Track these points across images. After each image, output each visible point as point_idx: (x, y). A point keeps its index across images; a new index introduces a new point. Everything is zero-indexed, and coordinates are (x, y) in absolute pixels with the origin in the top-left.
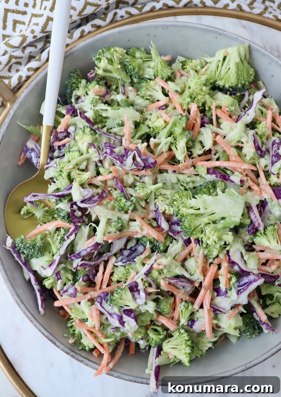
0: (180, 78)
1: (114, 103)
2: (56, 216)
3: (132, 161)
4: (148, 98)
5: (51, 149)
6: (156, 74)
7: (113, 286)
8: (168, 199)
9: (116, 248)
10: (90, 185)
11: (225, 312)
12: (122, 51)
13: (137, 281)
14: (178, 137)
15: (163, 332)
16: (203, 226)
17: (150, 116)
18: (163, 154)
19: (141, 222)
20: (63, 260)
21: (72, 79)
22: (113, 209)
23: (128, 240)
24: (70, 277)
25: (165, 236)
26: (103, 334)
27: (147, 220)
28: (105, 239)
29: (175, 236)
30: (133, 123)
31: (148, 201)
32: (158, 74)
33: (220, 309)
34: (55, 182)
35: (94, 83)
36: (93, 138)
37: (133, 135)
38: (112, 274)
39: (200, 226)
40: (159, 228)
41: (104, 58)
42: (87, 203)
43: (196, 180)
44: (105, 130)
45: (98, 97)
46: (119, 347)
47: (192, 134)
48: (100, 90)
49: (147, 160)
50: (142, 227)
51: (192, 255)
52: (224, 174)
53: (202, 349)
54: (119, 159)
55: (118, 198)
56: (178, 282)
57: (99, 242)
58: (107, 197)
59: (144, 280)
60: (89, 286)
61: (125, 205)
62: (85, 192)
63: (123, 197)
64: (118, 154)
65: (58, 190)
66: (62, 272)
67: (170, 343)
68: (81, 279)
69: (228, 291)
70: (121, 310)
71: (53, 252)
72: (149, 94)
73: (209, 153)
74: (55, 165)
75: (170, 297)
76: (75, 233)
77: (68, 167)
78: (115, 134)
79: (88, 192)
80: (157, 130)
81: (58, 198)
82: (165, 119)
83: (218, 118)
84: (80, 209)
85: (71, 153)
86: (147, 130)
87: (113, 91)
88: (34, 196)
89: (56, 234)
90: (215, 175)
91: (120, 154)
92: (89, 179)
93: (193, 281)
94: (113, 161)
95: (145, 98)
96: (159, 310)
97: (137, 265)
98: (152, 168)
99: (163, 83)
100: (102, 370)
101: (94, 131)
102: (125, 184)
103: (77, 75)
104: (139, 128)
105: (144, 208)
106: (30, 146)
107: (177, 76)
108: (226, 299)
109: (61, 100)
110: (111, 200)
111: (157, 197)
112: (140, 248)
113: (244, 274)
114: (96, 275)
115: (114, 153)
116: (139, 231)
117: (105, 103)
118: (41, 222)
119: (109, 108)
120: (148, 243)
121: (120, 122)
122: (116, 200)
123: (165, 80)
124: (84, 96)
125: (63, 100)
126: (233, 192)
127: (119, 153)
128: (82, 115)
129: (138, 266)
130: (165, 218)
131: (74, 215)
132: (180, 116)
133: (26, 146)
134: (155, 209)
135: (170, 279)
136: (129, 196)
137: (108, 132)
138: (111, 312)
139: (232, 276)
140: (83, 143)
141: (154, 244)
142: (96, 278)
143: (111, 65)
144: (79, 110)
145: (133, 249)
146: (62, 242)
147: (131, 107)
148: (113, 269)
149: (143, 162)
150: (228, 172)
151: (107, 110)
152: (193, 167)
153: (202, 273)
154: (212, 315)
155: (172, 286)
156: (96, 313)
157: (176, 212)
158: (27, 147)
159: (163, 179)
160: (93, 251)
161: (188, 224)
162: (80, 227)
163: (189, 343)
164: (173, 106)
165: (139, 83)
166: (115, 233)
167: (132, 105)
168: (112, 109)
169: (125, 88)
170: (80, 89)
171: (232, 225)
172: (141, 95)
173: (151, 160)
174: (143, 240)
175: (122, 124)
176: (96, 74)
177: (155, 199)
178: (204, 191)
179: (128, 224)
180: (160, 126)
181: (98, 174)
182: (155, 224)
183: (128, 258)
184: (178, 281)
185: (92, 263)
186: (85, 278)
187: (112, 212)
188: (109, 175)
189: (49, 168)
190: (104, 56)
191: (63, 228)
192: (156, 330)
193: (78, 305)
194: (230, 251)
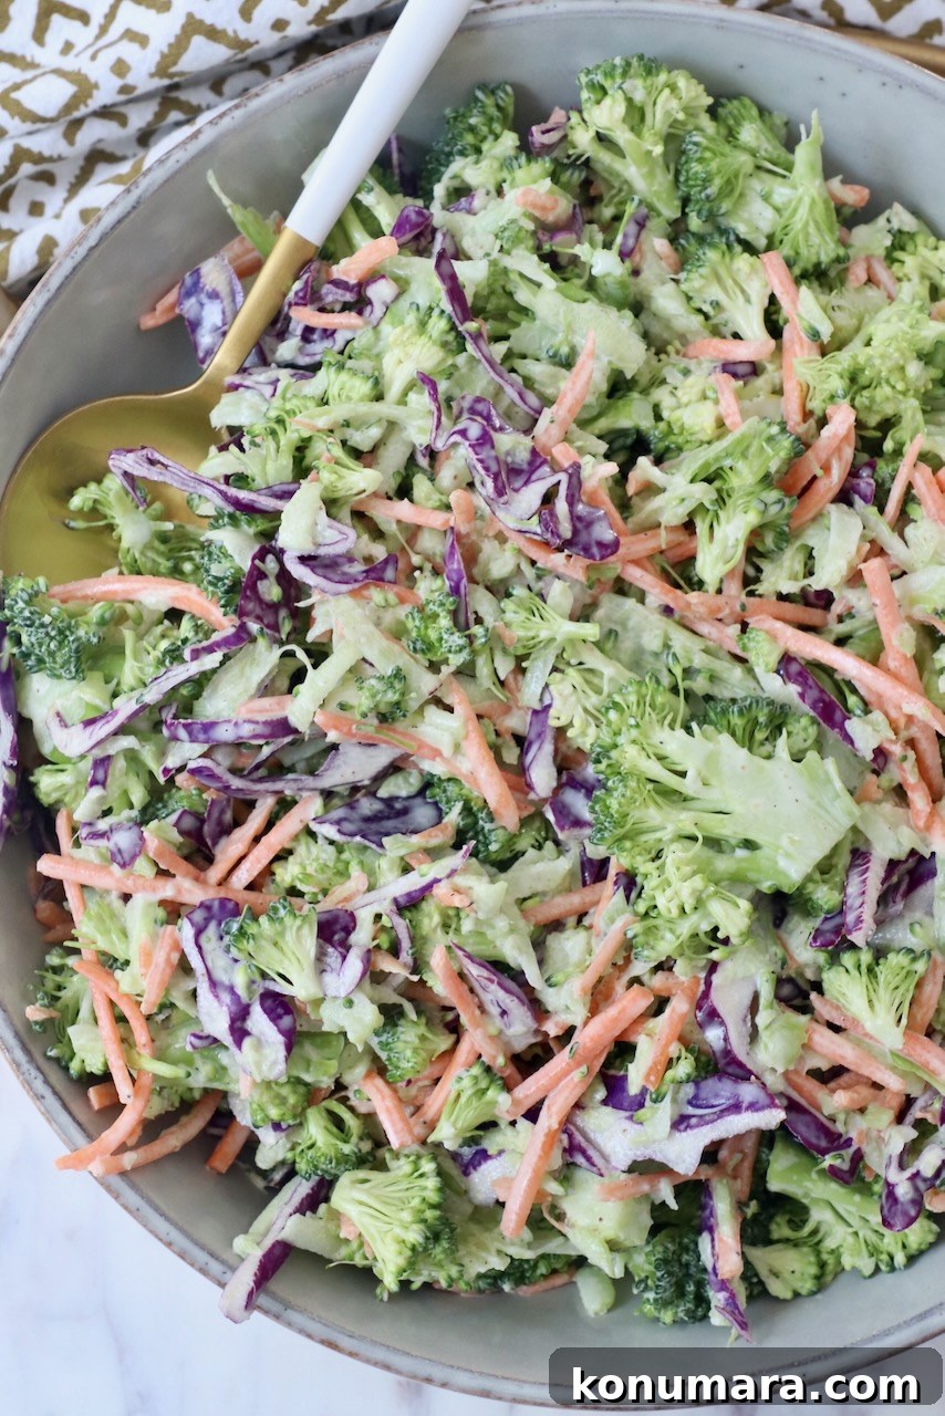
0: (857, 290)
1: (577, 271)
2: (188, 567)
3: (537, 502)
4: (707, 308)
5: (277, 325)
6: (779, 236)
7: (268, 898)
8: (599, 692)
9: (339, 774)
10: (359, 516)
11: (603, 1171)
12: (697, 97)
13: (356, 913)
14: (735, 496)
15: (361, 1139)
16: (670, 836)
17: (680, 376)
18: (657, 531)
19: (465, 724)
20: (143, 724)
21: (475, 111)
22: (398, 634)
23: (394, 768)
24: (138, 795)
25: (526, 814)
26: (153, 1041)
27: (492, 728)
28: (319, 719)
29: (562, 828)
30: (608, 373)
31: (524, 665)
32: (786, 238)
33: (591, 1152)
34: (242, 449)
35: (544, 164)
36: (444, 360)
37: (586, 416)
38: (283, 855)
39: (658, 835)
40: (517, 777)
41: (619, 96)
42: (318, 570)
43: (725, 675)
44: (500, 349)
45: (531, 226)
46: (184, 1119)
47: (787, 510)
48: (549, 204)
49: (589, 524)
50: (464, 744)
51: (586, 921)
52: (832, 702)
53: (465, 1261)
54: (496, 477)
55: (431, 606)
56: (492, 981)
57: (294, 721)
58: (394, 583)
59: (385, 921)
60: (187, 858)
61: (441, 639)
62: (329, 530)
63: (449, 612)
64: (502, 457)
65: (240, 479)
66: (120, 764)
67: (367, 1185)
68: (174, 817)
69: (648, 1103)
70: (255, 987)
71: (118, 684)
72: (714, 298)
73: (822, 603)
74: (268, 390)
75: (441, 1028)
76: (226, 651)
77: (311, 417)
78: (528, 382)
79: (341, 538)
80: (680, 440)
81: (229, 509)
82: (724, 413)
83: (909, 497)
84: (284, 577)
85: (344, 376)
86: (646, 423)
87: (595, 227)
88: (152, 462)
89: (159, 630)
90: (799, 689)
91: (509, 459)
92: (363, 495)
93: (547, 1012)
94: (474, 472)
95: (697, 303)
96: (383, 1055)
97: (384, 863)
98: (592, 557)
99: (781, 283)
100: (91, 1159)
101: (460, 338)
102: (476, 571)
103: (499, 107)
104: (621, 403)
105: (502, 683)
106: (210, 278)
107: (851, 277)
108: (627, 1125)
109: (400, 166)
110: (402, 601)
111: (561, 666)
112: (422, 814)
113: (730, 1070)
114: (225, 830)
115: (488, 446)
116: (447, 751)
117: (544, 258)
118: (127, 564)
119: (549, 282)
120: (458, 806)
121: (565, 350)
122: (421, 610)
123: (797, 271)
124: (488, 193)
125: (408, 169)
126: (826, 773)
127: (508, 453)
128: (444, 265)
129: (386, 865)
130: (556, 751)
131: (254, 587)
132: (775, 430)
133: (197, 273)
134: (537, 706)
135: (469, 956)
136: (472, 617)
137: (508, 365)
138: (220, 975)
139: (684, 1053)
140: (401, 362)
141: (476, 823)
142: (223, 842)
143: (632, 129)
144: (444, 235)
145: (398, 806)
146: (167, 663)
147: (628, 314)
148: (296, 838)
149: (574, 527)
150: (852, 700)
151: (539, 285)
152: (738, 627)
153: (589, 998)
154: (557, 1161)
155: (466, 987)
156: (169, 955)
157: (600, 746)
158: (199, 277)
159: (617, 615)
160: (261, 742)
161: (620, 804)
162: (253, 640)
163: (430, 1214)
164: (777, 381)
165: (701, 239)
166: (365, 715)
167: (638, 307)
168: (558, 289)
169: (644, 234)
170: (485, 164)
171: (767, 880)
172: (684, 287)
173: (605, 533)
174: (445, 791)
175: (568, 357)
176: (565, 137)
177: (555, 669)
178: (732, 722)
179: (421, 709)
180: (697, 429)
181: (404, 491)
182: (511, 756)
183: (363, 826)
184: (494, 978)
185: (236, 783)
186: (188, 823)
187: (385, 643)
188: (437, 512)
189: (241, 389)
190: (620, 88)
191: (193, 617)
192: (338, 1123)
193: (117, 903)
194: (719, 969)
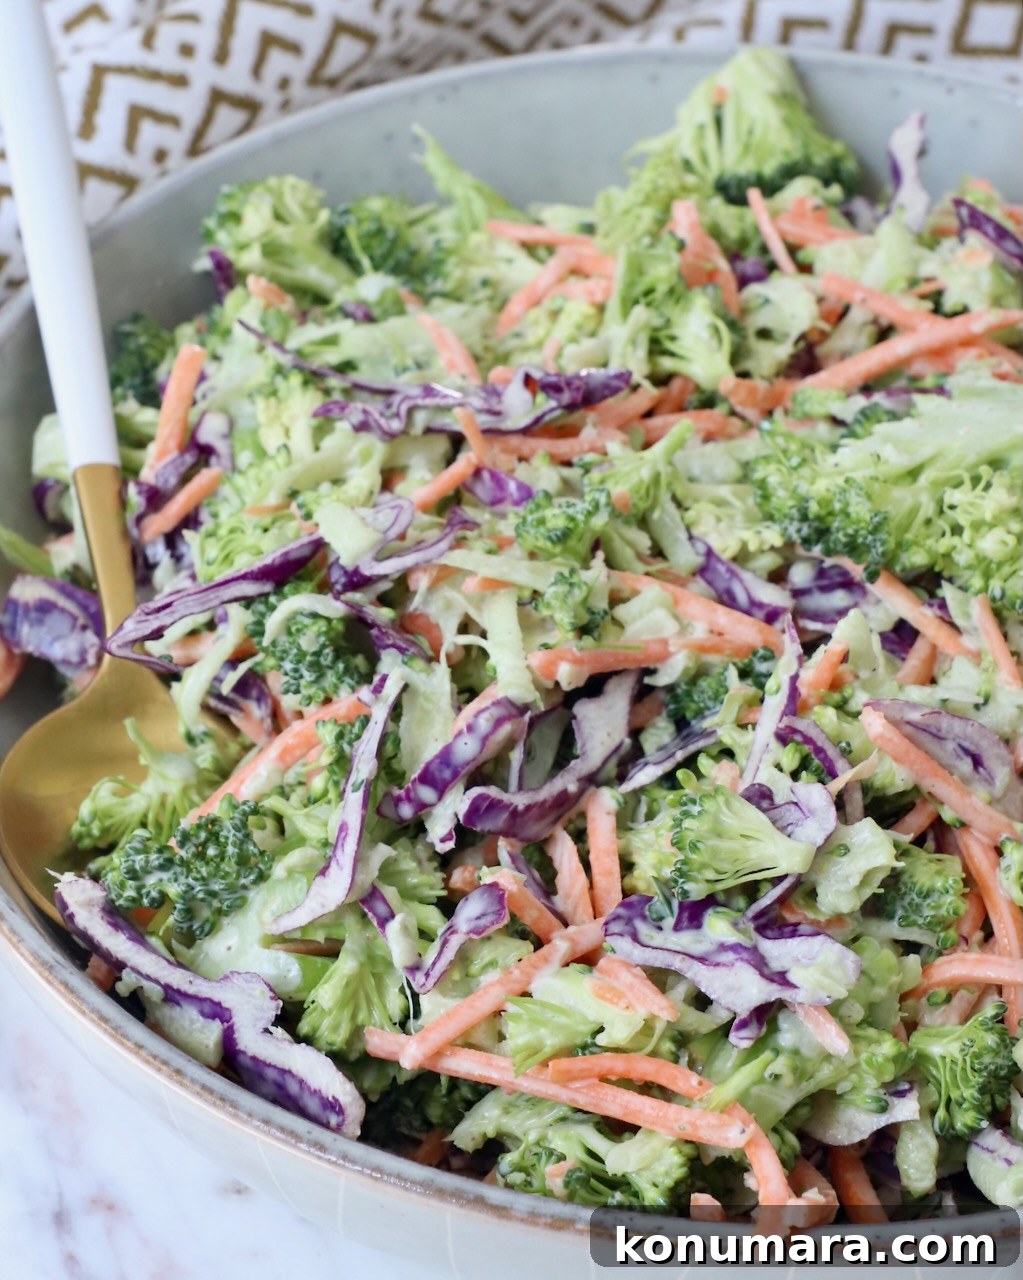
5: (137, 561)
41: (255, 199)
57: (517, 696)
62: (380, 515)
79: (395, 512)
83: (793, 250)
106: (28, 594)
133: (10, 603)
158: (15, 603)
193: (524, 1003)
